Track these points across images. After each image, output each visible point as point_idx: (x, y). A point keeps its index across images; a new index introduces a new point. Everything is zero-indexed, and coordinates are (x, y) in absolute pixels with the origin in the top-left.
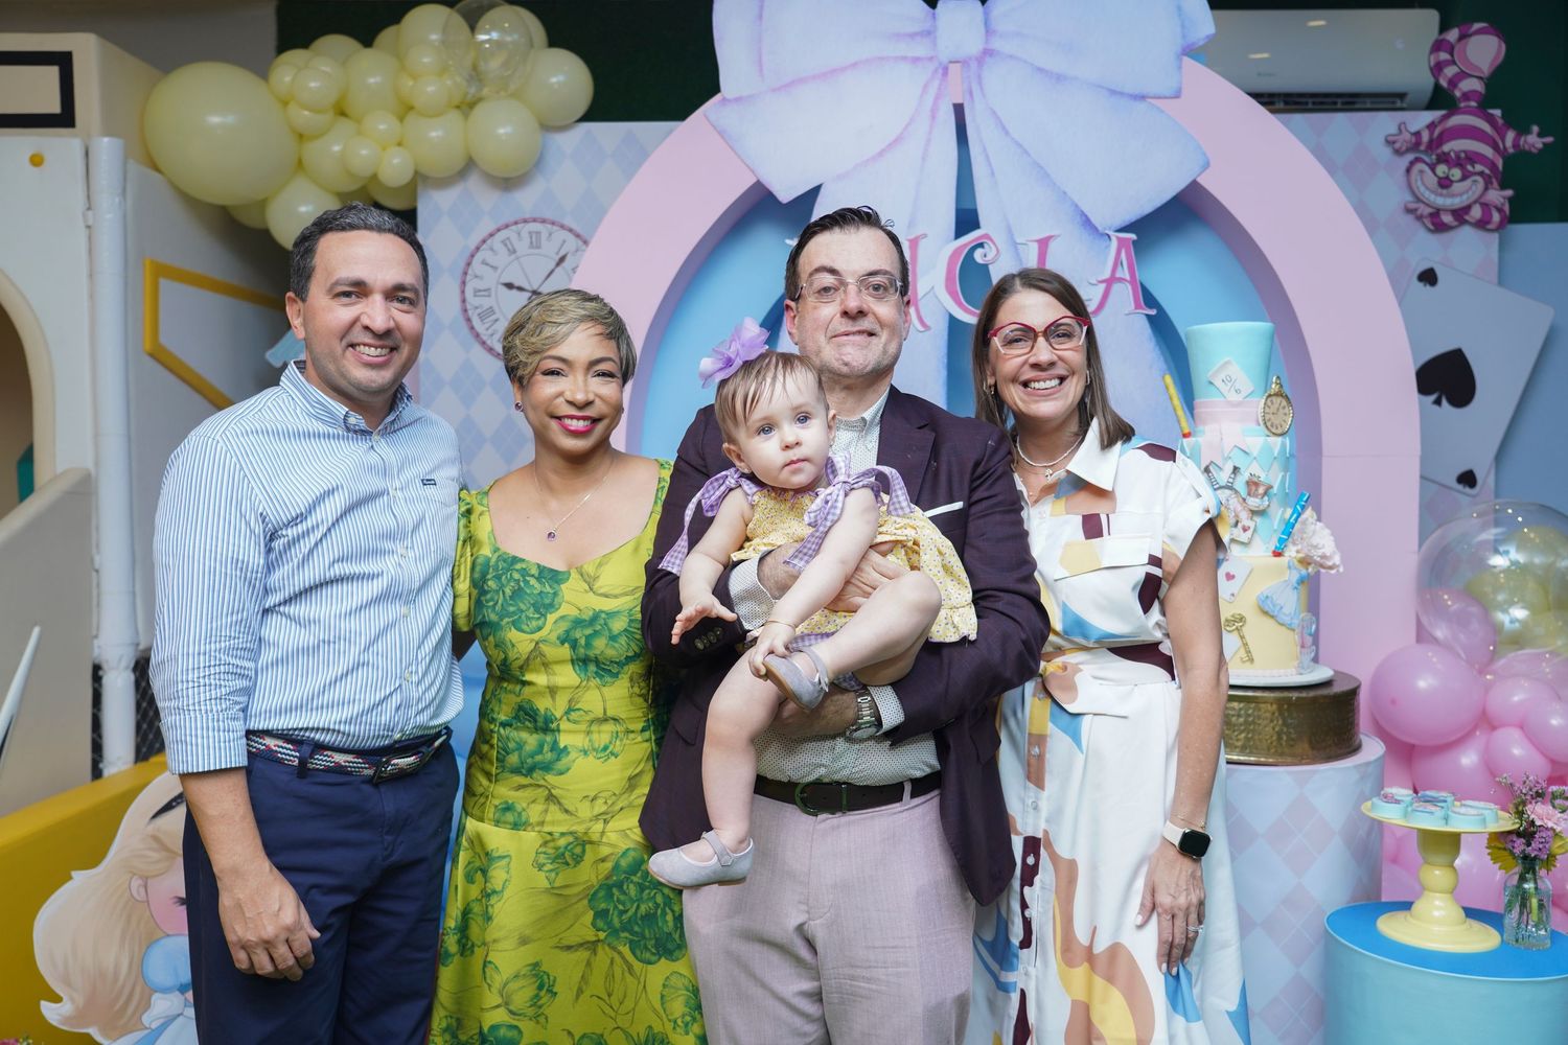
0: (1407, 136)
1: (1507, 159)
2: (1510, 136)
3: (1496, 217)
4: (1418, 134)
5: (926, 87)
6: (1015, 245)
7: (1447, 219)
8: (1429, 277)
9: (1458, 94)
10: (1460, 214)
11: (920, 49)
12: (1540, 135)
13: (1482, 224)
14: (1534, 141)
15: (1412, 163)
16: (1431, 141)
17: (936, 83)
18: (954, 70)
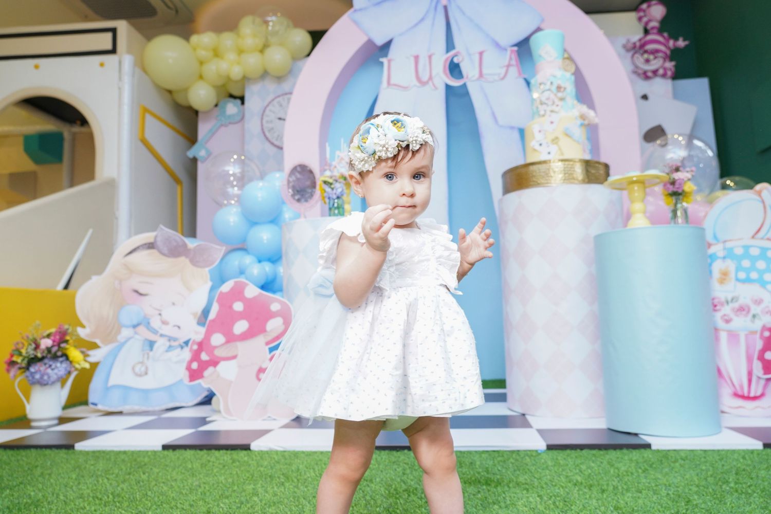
0: (630, 44)
1: (671, 51)
3: (669, 73)
4: (635, 44)
6: (470, 55)
7: (650, 74)
8: (645, 97)
9: (649, 27)
10: (655, 72)
12: (683, 41)
14: (681, 43)
15: (633, 54)
16: (640, 46)
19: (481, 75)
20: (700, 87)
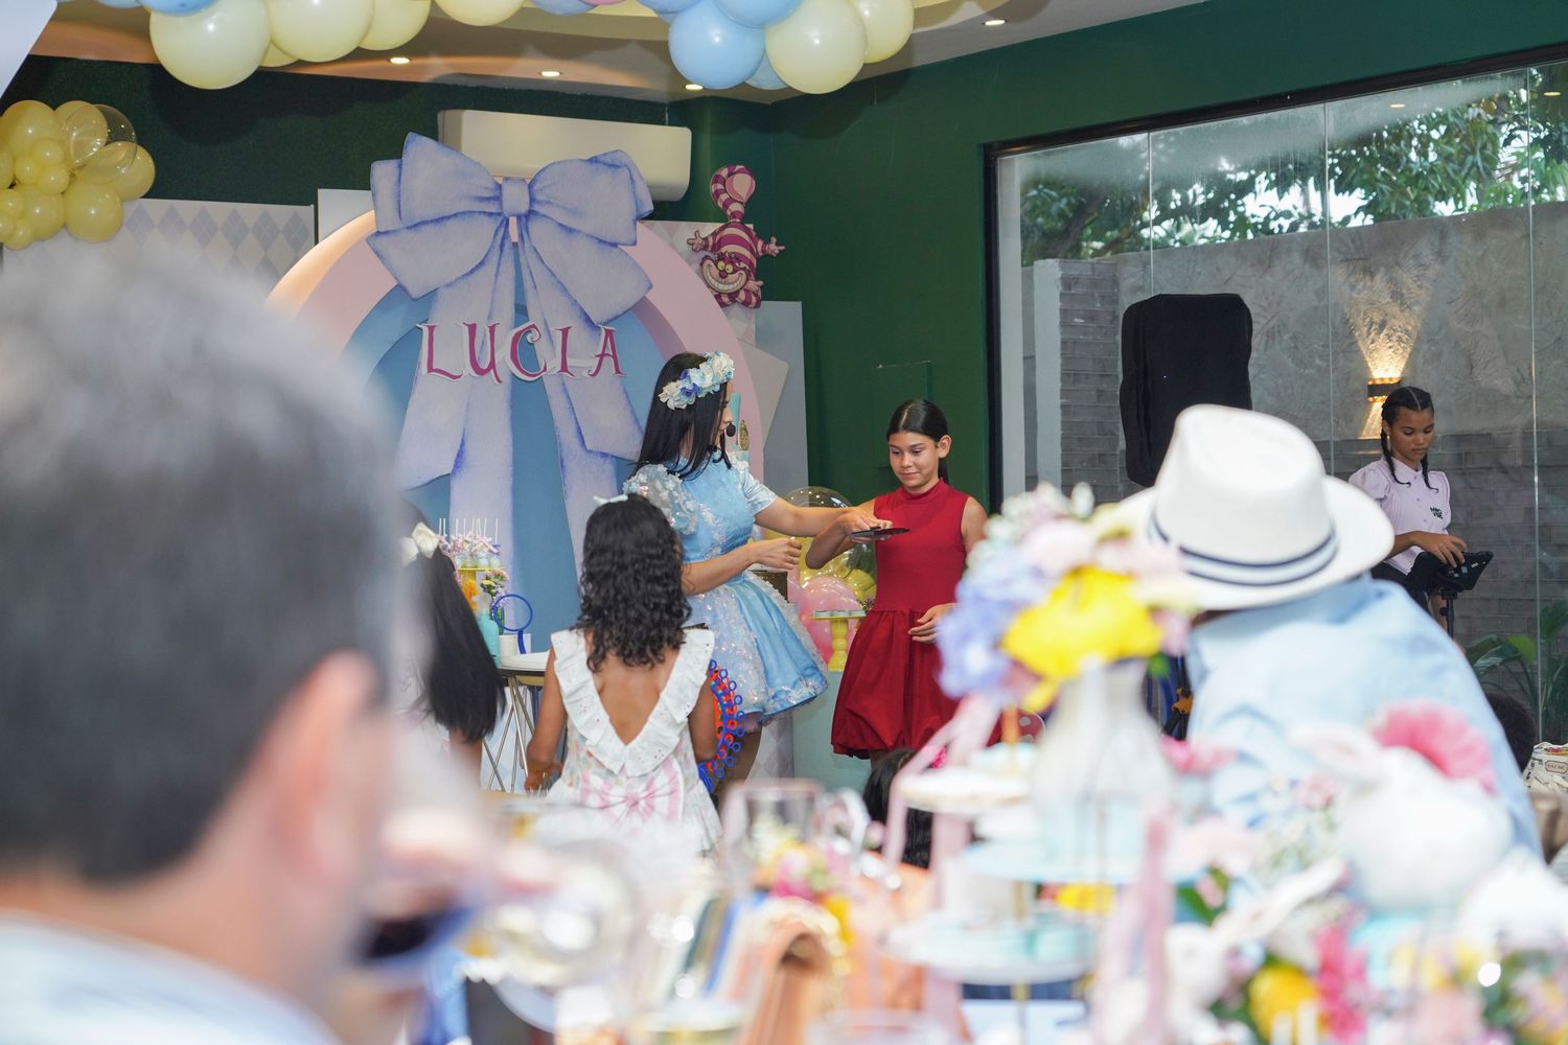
0: (700, 241)
2: (760, 243)
3: (754, 300)
4: (706, 239)
5: (497, 231)
6: (548, 332)
7: (725, 299)
12: (777, 244)
13: (746, 303)
15: (704, 260)
16: (714, 244)
17: (502, 230)
18: (513, 221)
19: (564, 368)
20: (788, 315)
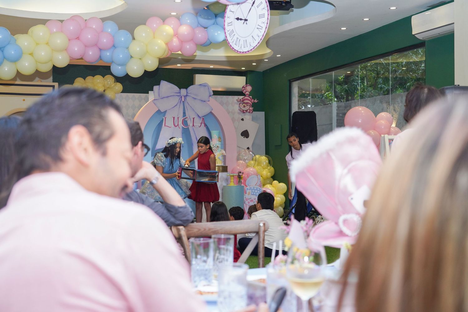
0: (239, 100)
1: (252, 103)
2: (253, 100)
3: (251, 111)
4: (241, 99)
5: (179, 99)
6: (190, 118)
7: (245, 111)
8: (242, 120)
9: (246, 94)
10: (246, 111)
11: (179, 94)
13: (249, 112)
14: (256, 101)
15: (240, 103)
17: (181, 99)
18: (183, 97)
19: (193, 125)
20: (261, 115)
